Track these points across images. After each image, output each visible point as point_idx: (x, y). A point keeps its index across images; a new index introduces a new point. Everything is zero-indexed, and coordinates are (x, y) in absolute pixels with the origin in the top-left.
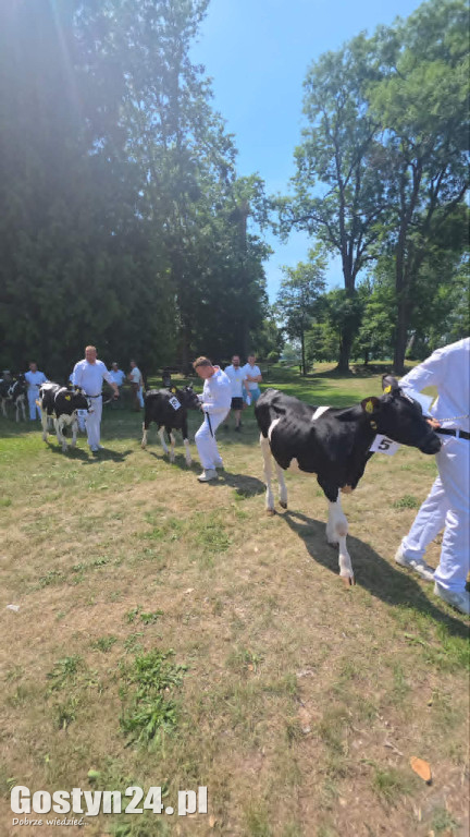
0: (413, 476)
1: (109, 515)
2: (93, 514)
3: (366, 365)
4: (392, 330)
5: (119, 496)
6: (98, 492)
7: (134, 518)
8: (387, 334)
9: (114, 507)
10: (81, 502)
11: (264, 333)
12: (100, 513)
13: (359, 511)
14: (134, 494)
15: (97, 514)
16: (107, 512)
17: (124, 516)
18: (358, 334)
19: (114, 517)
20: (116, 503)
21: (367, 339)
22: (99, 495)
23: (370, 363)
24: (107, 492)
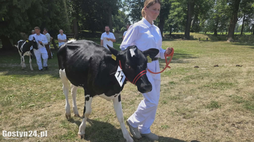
0: (211, 90)
1: (36, 125)
2: (25, 124)
3: (170, 34)
4: (184, 17)
5: (42, 111)
6: (28, 108)
7: (54, 126)
8: (182, 18)
9: (40, 118)
10: (16, 116)
11: (119, 17)
12: (29, 123)
13: (190, 112)
14: (53, 109)
15: (28, 125)
16: (35, 122)
17: (47, 124)
18: (168, 18)
19: (40, 126)
20: (41, 115)
21: (171, 21)
22: (28, 111)
23: (172, 33)
24: (34, 108)
